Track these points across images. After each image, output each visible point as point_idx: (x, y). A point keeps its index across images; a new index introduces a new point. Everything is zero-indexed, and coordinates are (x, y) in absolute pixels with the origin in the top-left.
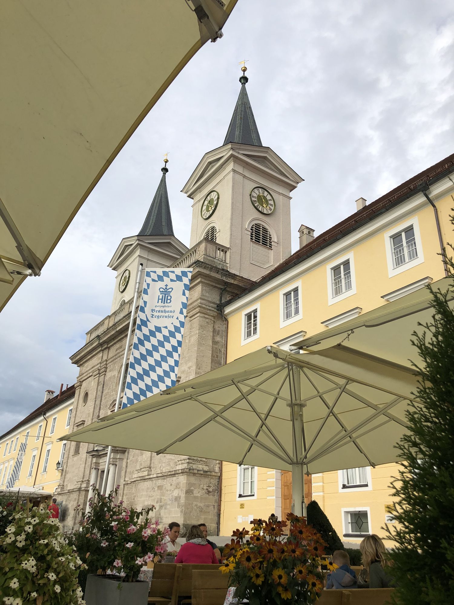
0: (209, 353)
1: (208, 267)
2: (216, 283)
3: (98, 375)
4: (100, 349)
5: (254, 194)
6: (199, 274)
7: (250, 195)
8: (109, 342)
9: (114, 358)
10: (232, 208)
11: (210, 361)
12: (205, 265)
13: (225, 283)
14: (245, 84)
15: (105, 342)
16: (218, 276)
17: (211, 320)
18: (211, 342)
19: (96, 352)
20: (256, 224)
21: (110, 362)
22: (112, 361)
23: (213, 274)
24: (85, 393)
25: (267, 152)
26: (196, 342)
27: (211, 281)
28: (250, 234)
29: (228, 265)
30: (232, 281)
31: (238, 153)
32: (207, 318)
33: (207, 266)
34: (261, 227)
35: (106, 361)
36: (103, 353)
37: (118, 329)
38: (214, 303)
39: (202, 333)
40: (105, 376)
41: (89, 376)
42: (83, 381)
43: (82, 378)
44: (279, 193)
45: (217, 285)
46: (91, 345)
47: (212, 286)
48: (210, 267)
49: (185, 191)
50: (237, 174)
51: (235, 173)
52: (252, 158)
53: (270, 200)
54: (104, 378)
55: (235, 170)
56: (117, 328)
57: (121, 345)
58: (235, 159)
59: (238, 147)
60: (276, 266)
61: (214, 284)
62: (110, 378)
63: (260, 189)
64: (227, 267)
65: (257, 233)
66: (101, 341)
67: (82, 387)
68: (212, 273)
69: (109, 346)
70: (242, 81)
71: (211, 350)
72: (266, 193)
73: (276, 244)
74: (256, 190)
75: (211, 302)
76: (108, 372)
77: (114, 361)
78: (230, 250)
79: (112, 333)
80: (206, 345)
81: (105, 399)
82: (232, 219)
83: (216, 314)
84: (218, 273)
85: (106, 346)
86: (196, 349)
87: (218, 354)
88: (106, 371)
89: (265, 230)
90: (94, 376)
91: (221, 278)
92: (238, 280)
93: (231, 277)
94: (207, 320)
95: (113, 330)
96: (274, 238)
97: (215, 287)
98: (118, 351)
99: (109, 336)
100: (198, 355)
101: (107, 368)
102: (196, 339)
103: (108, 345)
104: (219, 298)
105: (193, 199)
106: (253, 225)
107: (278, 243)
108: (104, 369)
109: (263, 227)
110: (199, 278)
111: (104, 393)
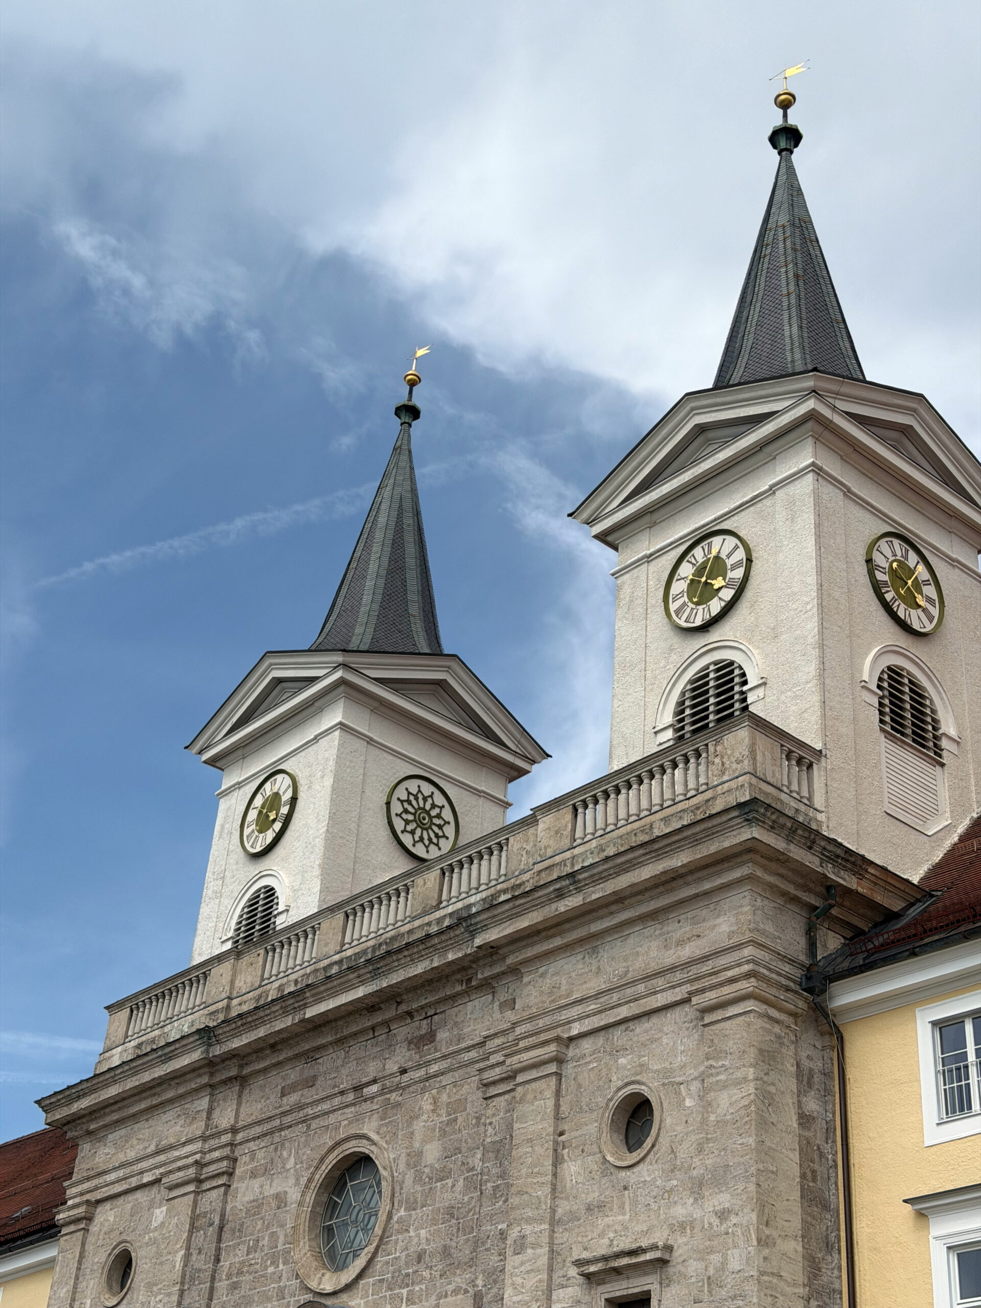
0: (791, 1162)
1: (783, 826)
2: (798, 886)
3: (191, 1188)
4: (205, 1080)
5: (879, 559)
6: (750, 850)
7: (869, 561)
8: (249, 1054)
9: (277, 1122)
10: (821, 606)
11: (797, 1194)
12: (774, 817)
13: (828, 888)
14: (792, 152)
15: (234, 1056)
16: (811, 861)
17: (788, 1027)
18: (795, 1118)
19: (181, 1090)
20: (889, 668)
21: (254, 1139)
22: (265, 1135)
23: (798, 853)
24: (116, 1252)
25: (915, 410)
26: (743, 1112)
27: (781, 876)
28: (877, 705)
29: (821, 817)
30: (850, 881)
31: (834, 408)
32: (777, 1021)
33: (782, 820)
34: (906, 681)
35: (234, 1130)
36: (212, 1095)
37: (310, 1013)
38: (791, 961)
39: (765, 1078)
40: (226, 1194)
41: (134, 1182)
42: (99, 1202)
43: (96, 1188)
44: (953, 562)
45: (799, 894)
46: (164, 1062)
47: (784, 894)
48: (789, 825)
49: (585, 515)
50: (825, 483)
51: (820, 479)
52: (873, 429)
53: (927, 583)
54: (225, 1202)
55: (821, 469)
56: (305, 1006)
57: (312, 1073)
58: (819, 429)
59: (834, 387)
60: (961, 830)
61: (791, 889)
62: (257, 1205)
63: (896, 542)
64: (820, 823)
65: (896, 700)
66: (217, 1050)
67: (94, 1228)
68: (792, 847)
69: (246, 1071)
70: (783, 144)
71: (797, 1147)
72: (913, 558)
73: (952, 747)
74: (883, 544)
75: (784, 958)
76: (242, 1179)
77: (277, 1138)
78: (823, 759)
79: (279, 1025)
80: (780, 1126)
81: (235, 1286)
82: (822, 646)
83: (805, 1006)
84: (810, 848)
85: (233, 1072)
86: (751, 1141)
87: (816, 1167)
88: (231, 1174)
89: (918, 694)
90: (170, 1189)
91: (819, 869)
92: (873, 878)
93: (849, 866)
94: (777, 1029)
95: (285, 1012)
96: (948, 727)
97: (794, 900)
98: (293, 1098)
99: (261, 1032)
100: (761, 1167)
101: (235, 1160)
102: (745, 1102)
103: (241, 1067)
104: (803, 942)
105: (616, 548)
106: (883, 671)
107: (958, 743)
108: (225, 1163)
109: (910, 681)
110: (743, 863)
111: (225, 1264)
